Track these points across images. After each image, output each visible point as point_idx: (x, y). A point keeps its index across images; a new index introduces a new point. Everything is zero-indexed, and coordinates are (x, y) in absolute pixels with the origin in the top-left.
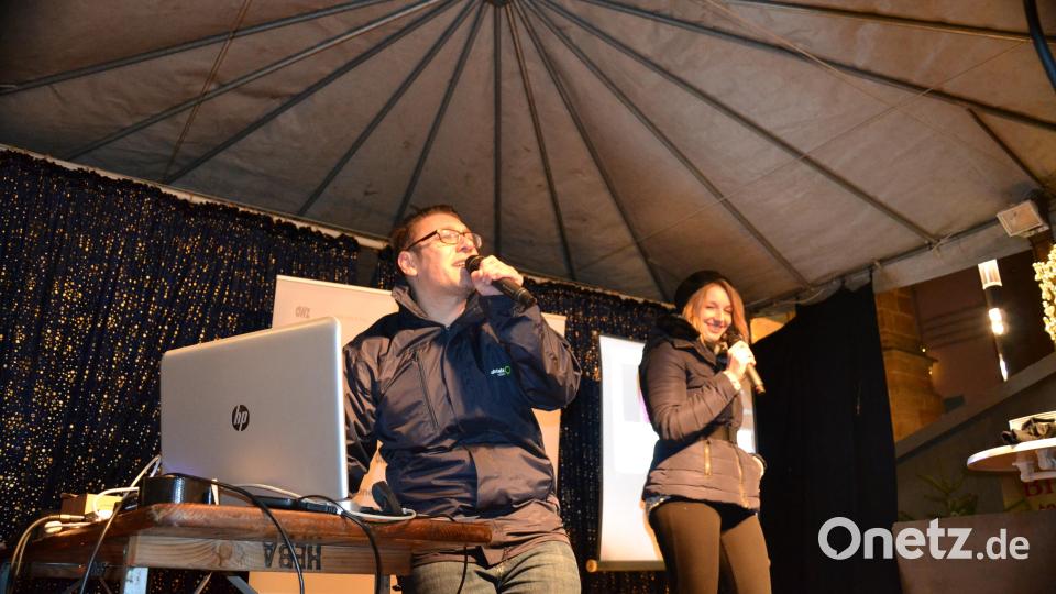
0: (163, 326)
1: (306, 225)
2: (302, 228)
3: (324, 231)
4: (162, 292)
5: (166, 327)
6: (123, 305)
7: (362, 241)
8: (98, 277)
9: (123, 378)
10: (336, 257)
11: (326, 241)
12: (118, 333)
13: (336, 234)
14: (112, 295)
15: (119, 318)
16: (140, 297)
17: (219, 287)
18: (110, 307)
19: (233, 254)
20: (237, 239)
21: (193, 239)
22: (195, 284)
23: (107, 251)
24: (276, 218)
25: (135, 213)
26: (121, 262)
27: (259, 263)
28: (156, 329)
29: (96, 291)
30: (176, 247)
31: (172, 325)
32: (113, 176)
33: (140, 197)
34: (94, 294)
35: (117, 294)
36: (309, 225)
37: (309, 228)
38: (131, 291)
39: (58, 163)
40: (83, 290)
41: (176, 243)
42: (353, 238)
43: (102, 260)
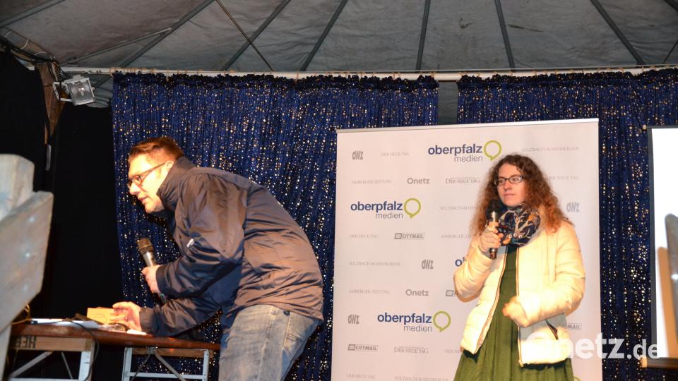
0: (287, 177)
1: (387, 76)
2: (385, 79)
3: (403, 77)
4: (284, 153)
5: (290, 178)
7: (438, 77)
8: (241, 149)
10: (419, 96)
11: (407, 85)
13: (415, 77)
14: (250, 161)
15: (257, 176)
16: (270, 159)
17: (324, 141)
18: (249, 170)
19: (333, 113)
20: (335, 99)
21: (303, 108)
22: (308, 142)
23: (244, 130)
24: (363, 77)
25: (260, 98)
26: (253, 136)
27: (355, 115)
28: (283, 180)
29: (240, 160)
30: (291, 116)
31: (294, 177)
32: (241, 75)
33: (262, 85)
34: (239, 163)
35: (253, 159)
36: (392, 75)
37: (390, 77)
38: (262, 156)
39: (205, 74)
40: (231, 161)
41: (291, 114)
42: (430, 77)
43: (243, 137)
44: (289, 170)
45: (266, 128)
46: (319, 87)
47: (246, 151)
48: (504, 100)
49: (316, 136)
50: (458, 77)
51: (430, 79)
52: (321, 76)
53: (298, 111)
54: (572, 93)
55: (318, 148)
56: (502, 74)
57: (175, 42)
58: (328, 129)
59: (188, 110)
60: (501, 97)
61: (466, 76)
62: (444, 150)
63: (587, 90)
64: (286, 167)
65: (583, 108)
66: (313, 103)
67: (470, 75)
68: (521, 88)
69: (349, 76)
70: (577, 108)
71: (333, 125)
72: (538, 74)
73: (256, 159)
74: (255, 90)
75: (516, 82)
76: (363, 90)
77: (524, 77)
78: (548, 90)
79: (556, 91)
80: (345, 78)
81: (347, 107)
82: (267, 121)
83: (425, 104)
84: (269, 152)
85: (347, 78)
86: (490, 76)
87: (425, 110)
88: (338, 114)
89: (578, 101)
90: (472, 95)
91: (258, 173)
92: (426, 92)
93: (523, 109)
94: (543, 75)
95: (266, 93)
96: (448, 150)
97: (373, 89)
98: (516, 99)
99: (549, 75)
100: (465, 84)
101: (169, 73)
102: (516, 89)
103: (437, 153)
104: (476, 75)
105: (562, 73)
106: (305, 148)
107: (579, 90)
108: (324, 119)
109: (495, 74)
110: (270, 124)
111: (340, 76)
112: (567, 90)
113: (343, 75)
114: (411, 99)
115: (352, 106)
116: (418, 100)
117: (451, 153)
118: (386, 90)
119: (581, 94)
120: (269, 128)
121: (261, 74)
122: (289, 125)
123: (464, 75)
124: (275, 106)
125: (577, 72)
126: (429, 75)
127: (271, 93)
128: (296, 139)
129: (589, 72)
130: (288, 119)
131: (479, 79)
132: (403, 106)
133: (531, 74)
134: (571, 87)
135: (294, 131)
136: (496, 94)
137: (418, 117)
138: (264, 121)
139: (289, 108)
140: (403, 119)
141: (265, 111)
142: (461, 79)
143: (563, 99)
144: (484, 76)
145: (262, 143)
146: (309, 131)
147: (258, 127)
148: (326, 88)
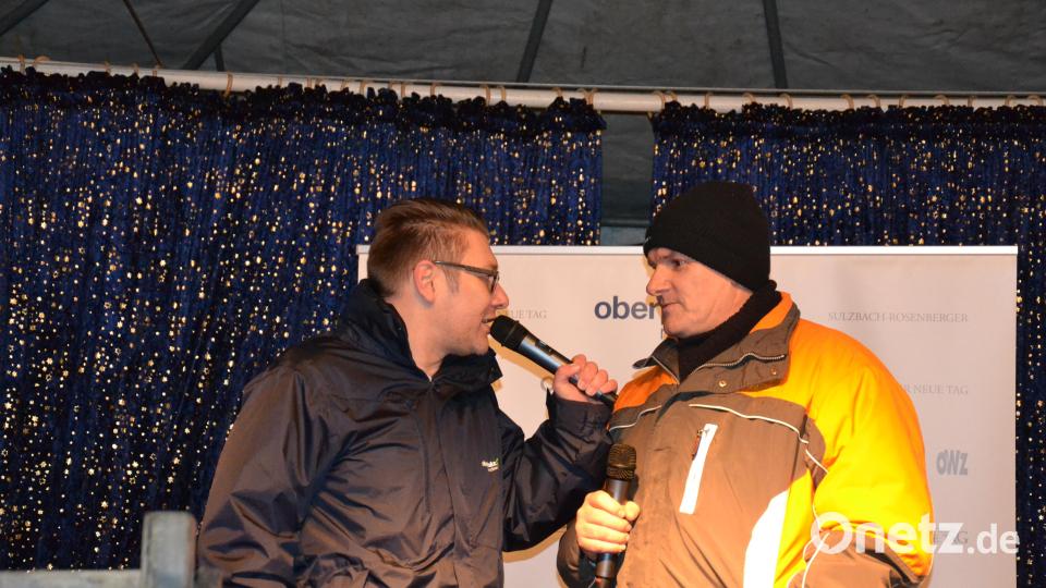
0: (202, 354)
1: (472, 94)
2: (466, 104)
3: (515, 98)
5: (208, 357)
6: (120, 325)
7: (601, 101)
8: (71, 276)
9: (135, 464)
10: (553, 150)
11: (522, 121)
12: (116, 381)
13: (545, 99)
14: (99, 309)
15: (117, 351)
16: (153, 305)
17: (303, 261)
18: (96, 335)
19: (326, 187)
20: (332, 150)
21: (245, 169)
22: (259, 260)
23: (81, 224)
24: (408, 93)
25: (125, 137)
26: (107, 241)
27: (384, 196)
28: (189, 361)
29: (69, 305)
30: (212, 190)
31: (221, 352)
32: (72, 70)
33: (130, 104)
34: (67, 311)
35: (107, 305)
36: (482, 93)
37: (480, 100)
38: (132, 296)
40: (43, 307)
41: (212, 185)
42: (583, 101)
43: (77, 242)
44: (207, 337)
45: (142, 221)
46: (289, 117)
47: (84, 282)
48: (770, 168)
49: (281, 246)
50: (653, 103)
51: (581, 107)
52: (294, 87)
53: (231, 178)
54: (940, 156)
55: (287, 278)
56: (765, 102)
58: (312, 229)
60: (762, 160)
61: (675, 104)
62: (634, 310)
63: (978, 149)
64: (198, 326)
65: (969, 196)
66: (271, 159)
67: (685, 101)
68: (813, 139)
69: (371, 90)
70: (954, 194)
71: (325, 219)
72: (858, 104)
73: (116, 306)
74: (111, 117)
75: (801, 123)
76: (406, 130)
77: (820, 112)
78: (881, 146)
79: (900, 150)
80: (360, 96)
81: (366, 176)
82: (145, 201)
83: (569, 173)
84: (150, 285)
85: (365, 95)
86: (735, 104)
87: (568, 188)
88: (340, 192)
89: (955, 177)
90: (688, 154)
91: (121, 343)
92: (571, 141)
93: (817, 194)
94: (867, 110)
95: (143, 127)
96: (645, 309)
97: (434, 127)
98: (802, 168)
99: (885, 108)
100: (671, 122)
102: (801, 142)
103: (616, 316)
104: (700, 102)
105: (918, 103)
106: (249, 278)
107: (960, 150)
108: (305, 202)
109: (747, 101)
110: (154, 209)
111: (346, 90)
112: (929, 147)
113: (354, 88)
114: (532, 156)
115: (377, 171)
116: (549, 162)
117: (652, 316)
118: (468, 130)
119: (963, 159)
120: (151, 222)
121: (128, 73)
122: (207, 214)
123: (669, 99)
124: (165, 162)
125: (956, 103)
126: (578, 96)
127: (155, 127)
128: (228, 254)
129: (985, 104)
130: (205, 198)
131: (708, 114)
132: (511, 174)
133: (841, 105)
134: (939, 141)
135: (220, 232)
136: (749, 153)
137: (551, 207)
138: (139, 201)
139: (207, 167)
140: (511, 209)
141: (141, 174)
142: (663, 112)
143: (918, 172)
144: (722, 105)
145: (133, 259)
146: (262, 232)
147: (123, 217)
148: (307, 119)
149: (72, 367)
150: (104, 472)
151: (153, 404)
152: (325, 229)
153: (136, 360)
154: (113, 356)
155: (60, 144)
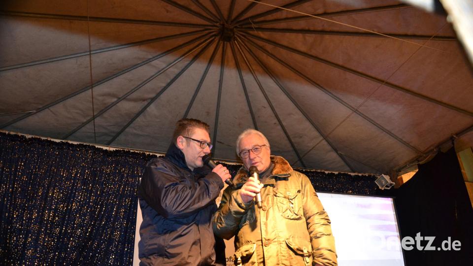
0: (97, 206)
4: (97, 191)
5: (99, 207)
6: (79, 198)
8: (69, 187)
9: (80, 230)
14: (75, 194)
15: (78, 204)
16: (87, 194)
18: (74, 199)
19: (129, 171)
20: (130, 164)
21: (111, 167)
22: (112, 186)
23: (73, 175)
24: (148, 153)
25: (85, 158)
26: (79, 180)
28: (94, 207)
30: (103, 170)
31: (102, 206)
32: (75, 143)
33: (87, 151)
34: (67, 194)
35: (77, 193)
38: (83, 192)
39: (52, 140)
40: (62, 193)
43: (71, 179)
44: (99, 202)
45: (87, 176)
46: (121, 157)
47: (72, 188)
52: (124, 150)
55: (118, 191)
57: (34, 120)
58: (125, 180)
59: (38, 160)
64: (97, 199)
66: (117, 165)
69: (140, 152)
73: (79, 194)
74: (83, 153)
80: (137, 153)
81: (137, 169)
82: (88, 171)
84: (87, 190)
88: (132, 173)
95: (89, 156)
101: (28, 136)
106: (110, 190)
108: (124, 174)
110: (90, 173)
111: (135, 152)
120: (89, 176)
121: (87, 144)
122: (102, 175)
124: (93, 164)
127: (92, 156)
128: (105, 184)
130: (101, 172)
135: (104, 179)
138: (86, 171)
139: (102, 166)
141: (88, 166)
145: (84, 184)
146: (114, 180)
147: (82, 174)
148: (126, 157)
149: (67, 207)
150: (72, 231)
151: (85, 217)
152: (127, 180)
153: (82, 206)
154: (77, 205)
155: (71, 158)
